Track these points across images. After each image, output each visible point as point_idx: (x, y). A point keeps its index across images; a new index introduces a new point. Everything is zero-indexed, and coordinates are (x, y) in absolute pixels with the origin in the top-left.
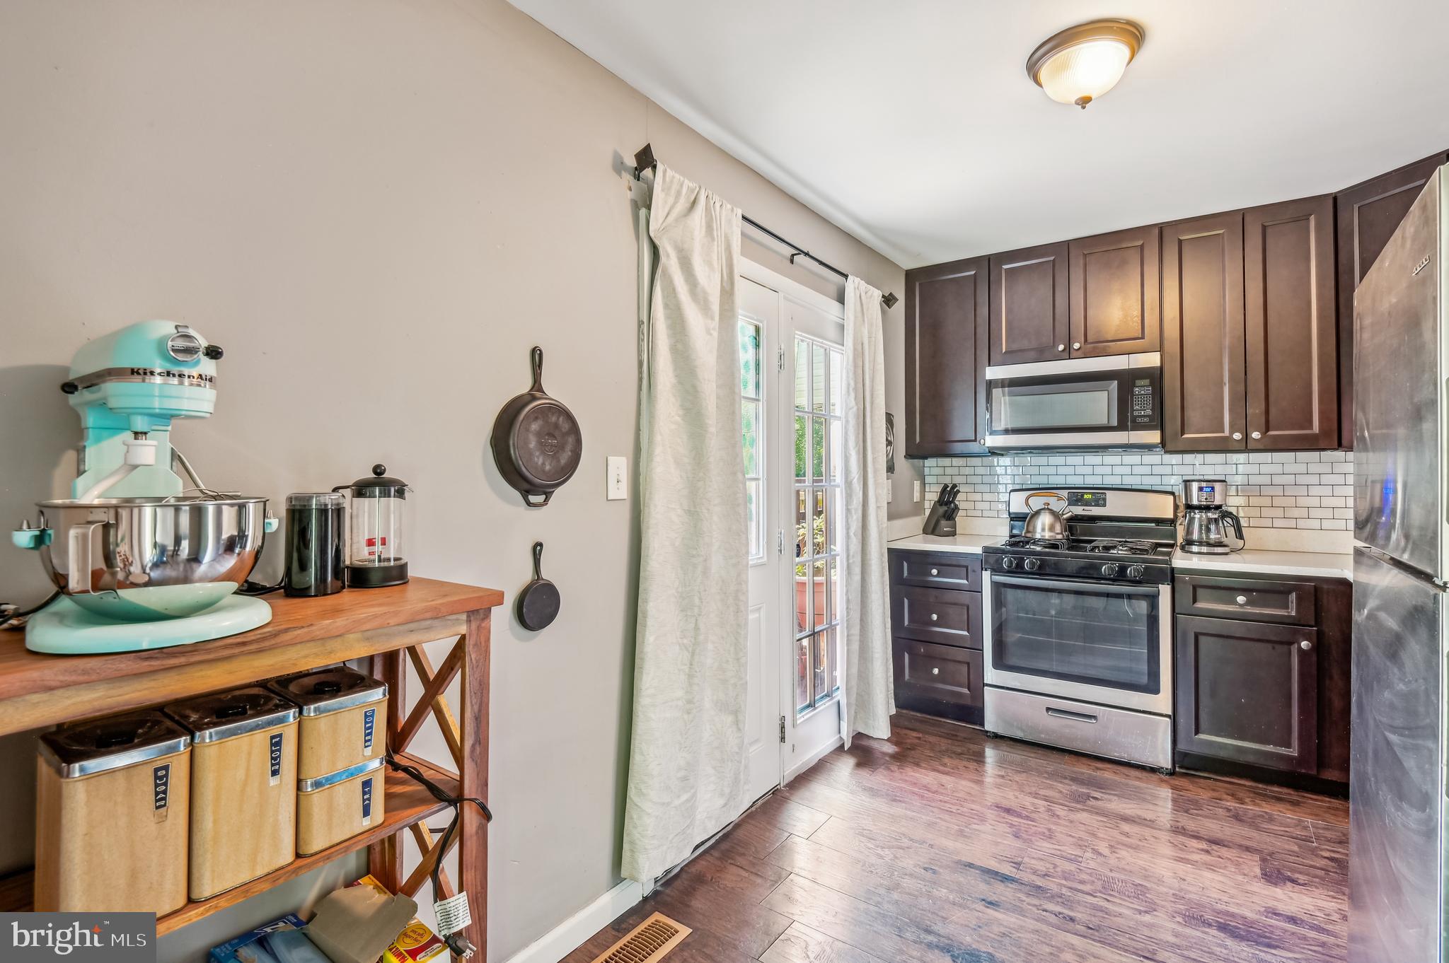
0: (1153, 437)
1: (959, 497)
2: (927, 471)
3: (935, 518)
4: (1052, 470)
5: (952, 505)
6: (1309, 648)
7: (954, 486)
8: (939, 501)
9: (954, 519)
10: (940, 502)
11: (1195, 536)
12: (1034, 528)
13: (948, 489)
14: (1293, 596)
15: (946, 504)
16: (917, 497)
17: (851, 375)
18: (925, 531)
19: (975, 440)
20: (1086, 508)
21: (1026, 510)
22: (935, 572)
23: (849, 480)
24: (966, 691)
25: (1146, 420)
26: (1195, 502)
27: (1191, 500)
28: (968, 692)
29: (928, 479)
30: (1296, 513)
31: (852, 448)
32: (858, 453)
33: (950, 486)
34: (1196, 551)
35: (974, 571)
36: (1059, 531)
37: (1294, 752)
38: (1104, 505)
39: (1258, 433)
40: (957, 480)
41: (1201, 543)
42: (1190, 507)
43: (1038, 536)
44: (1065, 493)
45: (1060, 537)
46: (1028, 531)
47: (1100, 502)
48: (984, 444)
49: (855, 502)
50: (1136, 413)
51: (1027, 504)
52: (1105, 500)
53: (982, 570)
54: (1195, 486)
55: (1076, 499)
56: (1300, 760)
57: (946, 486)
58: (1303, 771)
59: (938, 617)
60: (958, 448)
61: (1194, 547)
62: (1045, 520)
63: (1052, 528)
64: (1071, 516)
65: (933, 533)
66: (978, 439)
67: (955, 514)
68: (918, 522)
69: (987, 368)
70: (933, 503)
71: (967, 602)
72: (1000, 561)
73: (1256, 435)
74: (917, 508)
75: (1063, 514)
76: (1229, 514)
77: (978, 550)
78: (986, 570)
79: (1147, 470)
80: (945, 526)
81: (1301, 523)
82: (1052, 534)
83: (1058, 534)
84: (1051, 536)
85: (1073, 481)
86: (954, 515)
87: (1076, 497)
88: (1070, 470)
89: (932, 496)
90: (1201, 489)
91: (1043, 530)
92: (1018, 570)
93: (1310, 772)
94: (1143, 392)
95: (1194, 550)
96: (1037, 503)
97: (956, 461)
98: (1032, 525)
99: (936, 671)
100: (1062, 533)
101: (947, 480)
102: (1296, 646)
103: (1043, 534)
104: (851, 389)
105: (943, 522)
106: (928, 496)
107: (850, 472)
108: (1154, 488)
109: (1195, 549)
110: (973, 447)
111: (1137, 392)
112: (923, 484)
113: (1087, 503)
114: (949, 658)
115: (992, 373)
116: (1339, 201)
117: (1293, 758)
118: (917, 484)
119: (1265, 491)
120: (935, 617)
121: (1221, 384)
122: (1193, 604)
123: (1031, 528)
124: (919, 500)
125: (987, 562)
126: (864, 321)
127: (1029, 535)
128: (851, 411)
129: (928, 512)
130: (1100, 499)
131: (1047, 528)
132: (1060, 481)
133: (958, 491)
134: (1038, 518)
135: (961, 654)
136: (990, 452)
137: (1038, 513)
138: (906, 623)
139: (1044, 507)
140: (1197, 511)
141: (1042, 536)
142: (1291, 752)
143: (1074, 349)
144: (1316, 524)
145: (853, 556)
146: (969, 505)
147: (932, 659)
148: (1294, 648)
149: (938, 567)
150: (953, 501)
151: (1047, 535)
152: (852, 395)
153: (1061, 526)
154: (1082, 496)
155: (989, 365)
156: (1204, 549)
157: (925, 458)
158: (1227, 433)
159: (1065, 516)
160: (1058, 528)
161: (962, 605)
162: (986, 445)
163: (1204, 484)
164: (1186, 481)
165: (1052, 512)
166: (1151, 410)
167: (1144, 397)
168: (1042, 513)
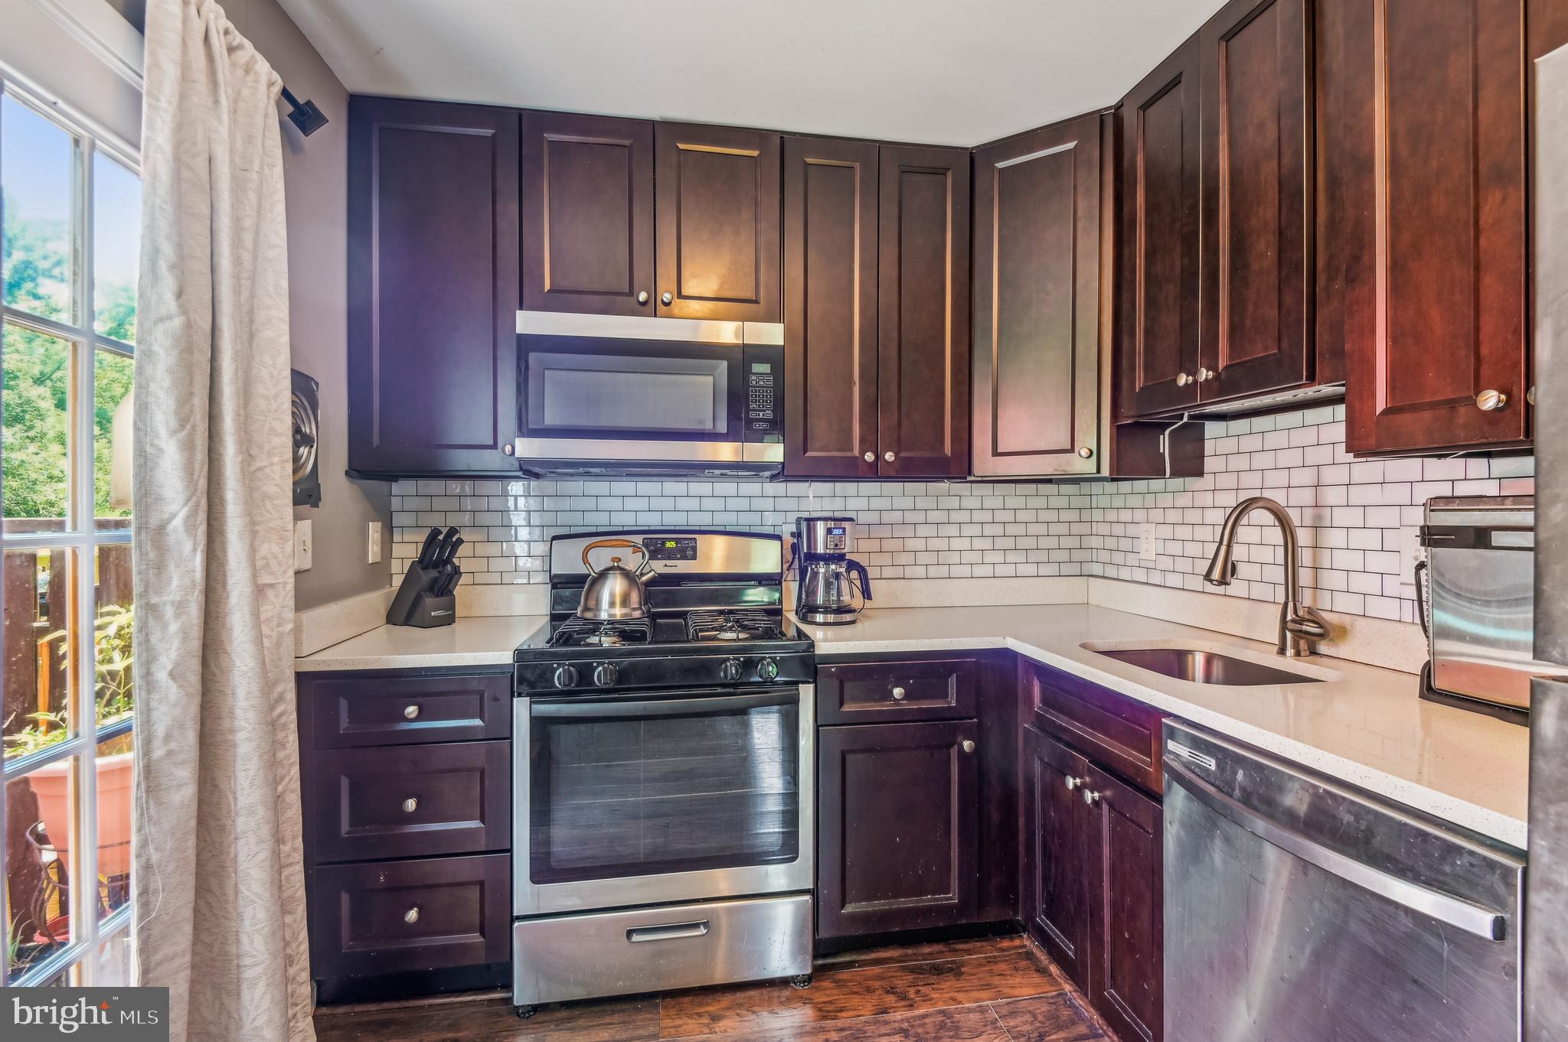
0: (774, 452)
1: (462, 551)
2: (396, 503)
3: (413, 594)
4: (616, 504)
5: (449, 567)
6: (972, 750)
7: (453, 531)
8: (421, 560)
9: (450, 593)
10: (424, 562)
11: (820, 599)
12: (598, 602)
13: (441, 537)
14: (953, 680)
15: (435, 565)
16: (374, 553)
17: (163, 224)
18: (391, 619)
19: (495, 446)
20: (670, 562)
21: (582, 570)
22: (411, 711)
23: (154, 521)
24: (475, 938)
25: (764, 425)
26: (820, 550)
27: (816, 549)
28: (481, 939)
29: (398, 519)
30: (903, 559)
31: (163, 432)
32: (188, 447)
33: (445, 531)
34: (822, 621)
35: (496, 699)
36: (635, 604)
37: (952, 897)
38: (694, 557)
39: (893, 454)
40: (453, 520)
41: (827, 610)
42: (813, 557)
43: (604, 616)
44: (638, 539)
45: (637, 614)
46: (586, 609)
47: (688, 551)
48: (513, 453)
49: (175, 582)
50: (752, 415)
51: (585, 560)
52: (694, 549)
53: (512, 696)
54: (820, 528)
55: (656, 550)
56: (962, 908)
57: (436, 532)
58: (964, 921)
59: (418, 804)
60: (463, 460)
61: (818, 615)
62: (615, 586)
63: (625, 602)
64: (654, 577)
65: (407, 621)
66: (500, 445)
67: (454, 582)
68: (377, 601)
69: (518, 312)
70: (407, 564)
71: (481, 762)
72: (548, 674)
73: (889, 456)
74: (377, 574)
75: (642, 574)
76: (852, 565)
77: (506, 658)
78: (519, 695)
79: (743, 504)
80: (432, 607)
81: (910, 572)
82: (625, 611)
83: (634, 609)
84: (625, 615)
85: (652, 520)
86: (451, 587)
87: (656, 544)
88: (642, 504)
89: (407, 550)
90: (829, 531)
91: (612, 604)
92: (581, 686)
93: (971, 921)
94: (761, 383)
95: (818, 620)
96: (601, 559)
97: (455, 487)
98: (594, 595)
99: (412, 915)
100: (640, 608)
101: (436, 520)
102: (956, 747)
103: (613, 611)
104: (163, 267)
105: (429, 601)
106: (398, 550)
107: (159, 499)
108: (754, 530)
109: (819, 618)
110: (489, 461)
111: (754, 383)
112: (389, 529)
113: (670, 555)
114: (442, 881)
115: (529, 322)
116: (977, 159)
117: (950, 907)
118: (374, 530)
119: (876, 532)
120: (411, 805)
121: (850, 382)
122: (840, 708)
123: (592, 604)
124: (378, 560)
125: (521, 680)
126: (217, 102)
127: (589, 615)
128: (160, 328)
129: (397, 581)
130: (687, 548)
131: (618, 601)
132: (626, 520)
133: (460, 541)
134: (603, 584)
135: (465, 868)
136: (521, 469)
137: (603, 575)
138: (345, 827)
139: (612, 564)
140: (821, 563)
141: (610, 615)
142: (951, 899)
143: (663, 301)
144: (920, 571)
145: (168, 737)
146: (479, 565)
147: (403, 892)
148: (954, 751)
149: (420, 700)
150: (449, 561)
151: (618, 612)
152: (168, 285)
153: (640, 597)
154: (663, 544)
155: (521, 308)
156: (831, 618)
157: (393, 477)
158: (856, 452)
159: (644, 578)
160: (635, 597)
161: (470, 770)
162: (517, 455)
163: (831, 524)
164: (808, 520)
165: (627, 575)
166: (772, 411)
167: (763, 391)
168: (610, 575)
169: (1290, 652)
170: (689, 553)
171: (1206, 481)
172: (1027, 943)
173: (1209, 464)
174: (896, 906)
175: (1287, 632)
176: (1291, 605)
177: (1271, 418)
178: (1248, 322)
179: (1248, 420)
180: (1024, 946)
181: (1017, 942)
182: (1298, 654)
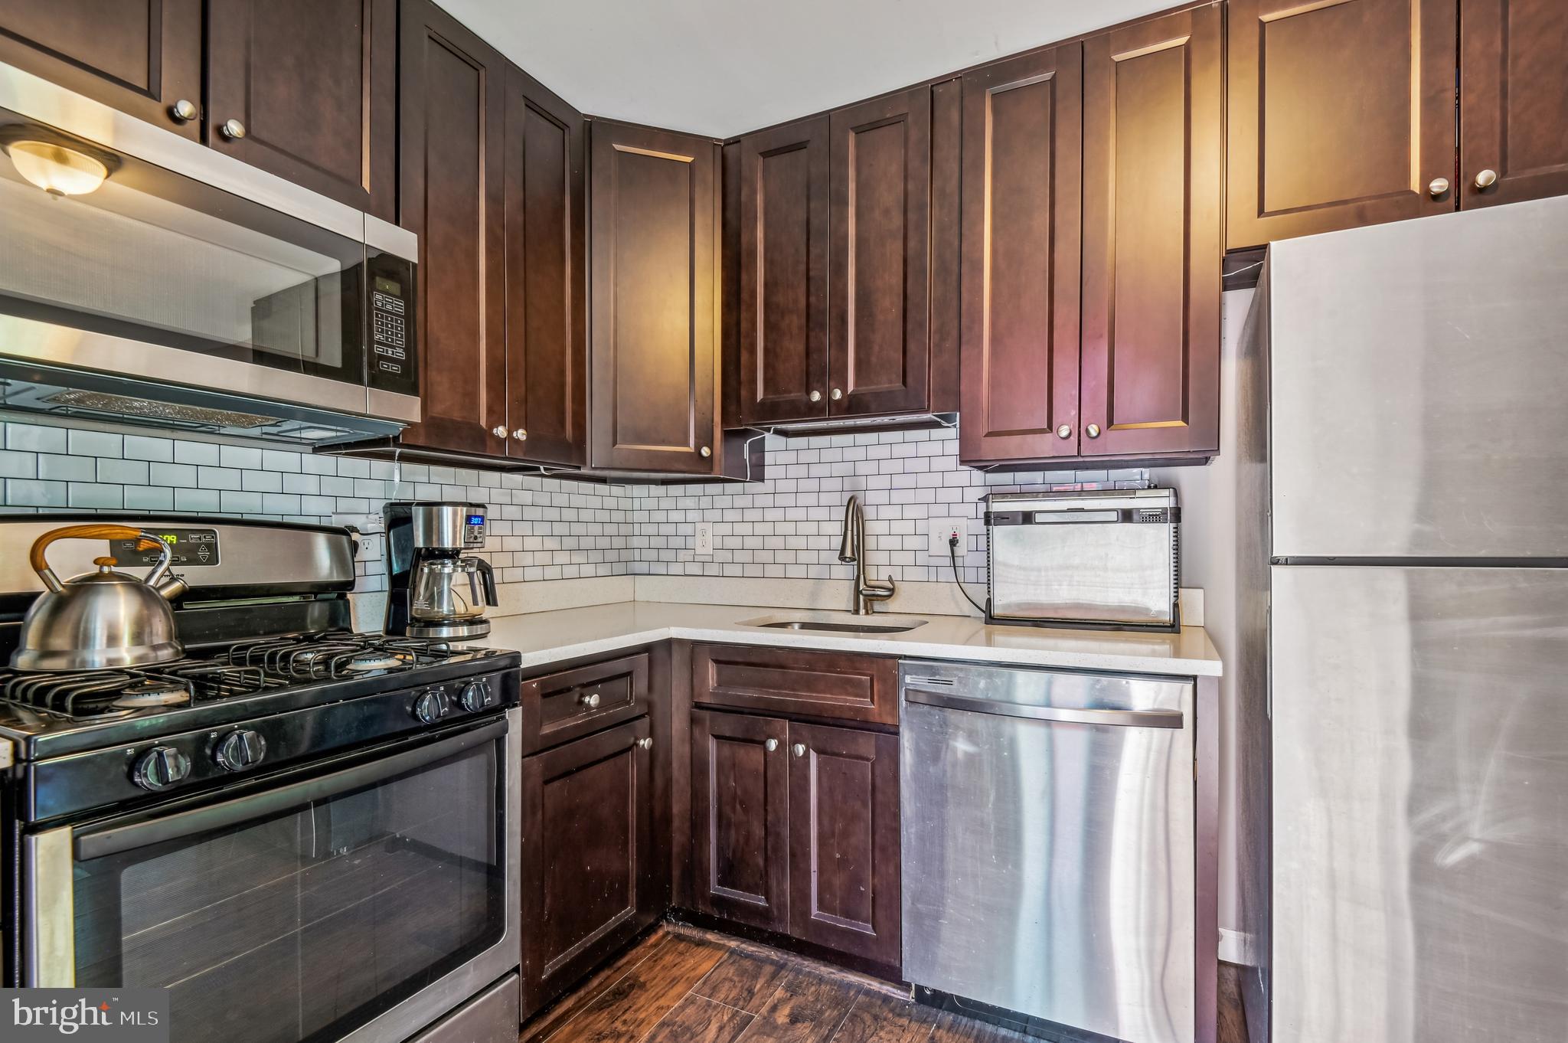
12: (83, 637)
25: (396, 369)
36: (160, 638)
38: (213, 560)
39: (523, 432)
45: (166, 654)
47: (200, 552)
50: (378, 349)
51: (39, 565)
52: (212, 548)
63: (139, 635)
73: (521, 434)
75: (160, 586)
76: (479, 564)
82: (140, 651)
84: (140, 659)
90: (468, 520)
91: (112, 640)
94: (389, 307)
102: (634, 749)
103: (113, 654)
111: (380, 304)
117: (628, 920)
121: (476, 336)
130: (199, 545)
131: (125, 634)
134: (90, 603)
137: (83, 590)
139: (95, 570)
141: (110, 662)
148: (632, 753)
151: (128, 653)
153: (168, 624)
158: (483, 423)
159: (166, 594)
160: (160, 627)
163: (471, 511)
165: (134, 588)
166: (405, 350)
167: (392, 318)
168: (103, 589)
169: (862, 611)
170: (203, 553)
171: (768, 486)
172: (670, 929)
173: (769, 472)
174: (590, 943)
175: (861, 596)
176: (862, 576)
177: (828, 438)
178: (874, 360)
179: (806, 438)
180: (668, 933)
181: (660, 933)
182: (867, 613)
